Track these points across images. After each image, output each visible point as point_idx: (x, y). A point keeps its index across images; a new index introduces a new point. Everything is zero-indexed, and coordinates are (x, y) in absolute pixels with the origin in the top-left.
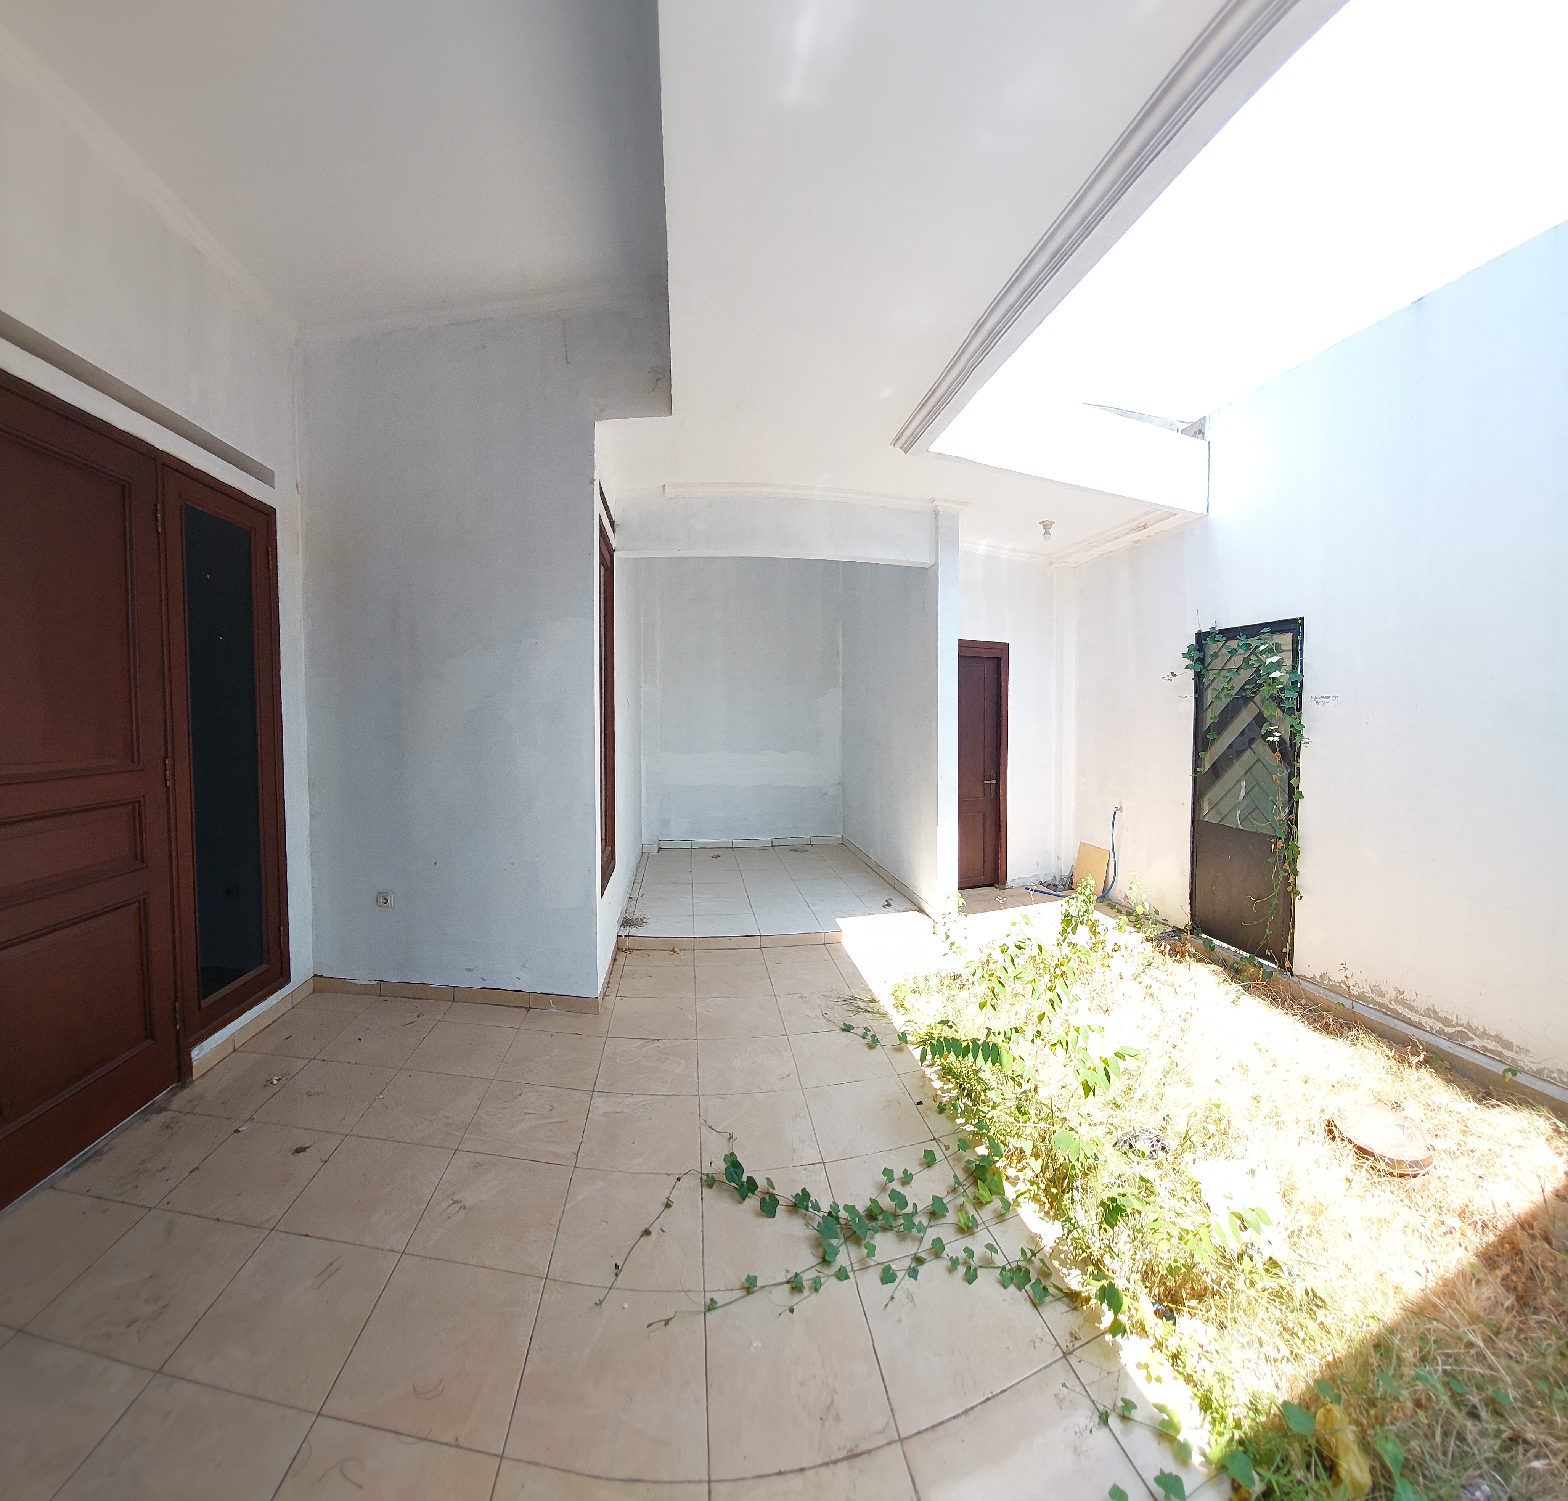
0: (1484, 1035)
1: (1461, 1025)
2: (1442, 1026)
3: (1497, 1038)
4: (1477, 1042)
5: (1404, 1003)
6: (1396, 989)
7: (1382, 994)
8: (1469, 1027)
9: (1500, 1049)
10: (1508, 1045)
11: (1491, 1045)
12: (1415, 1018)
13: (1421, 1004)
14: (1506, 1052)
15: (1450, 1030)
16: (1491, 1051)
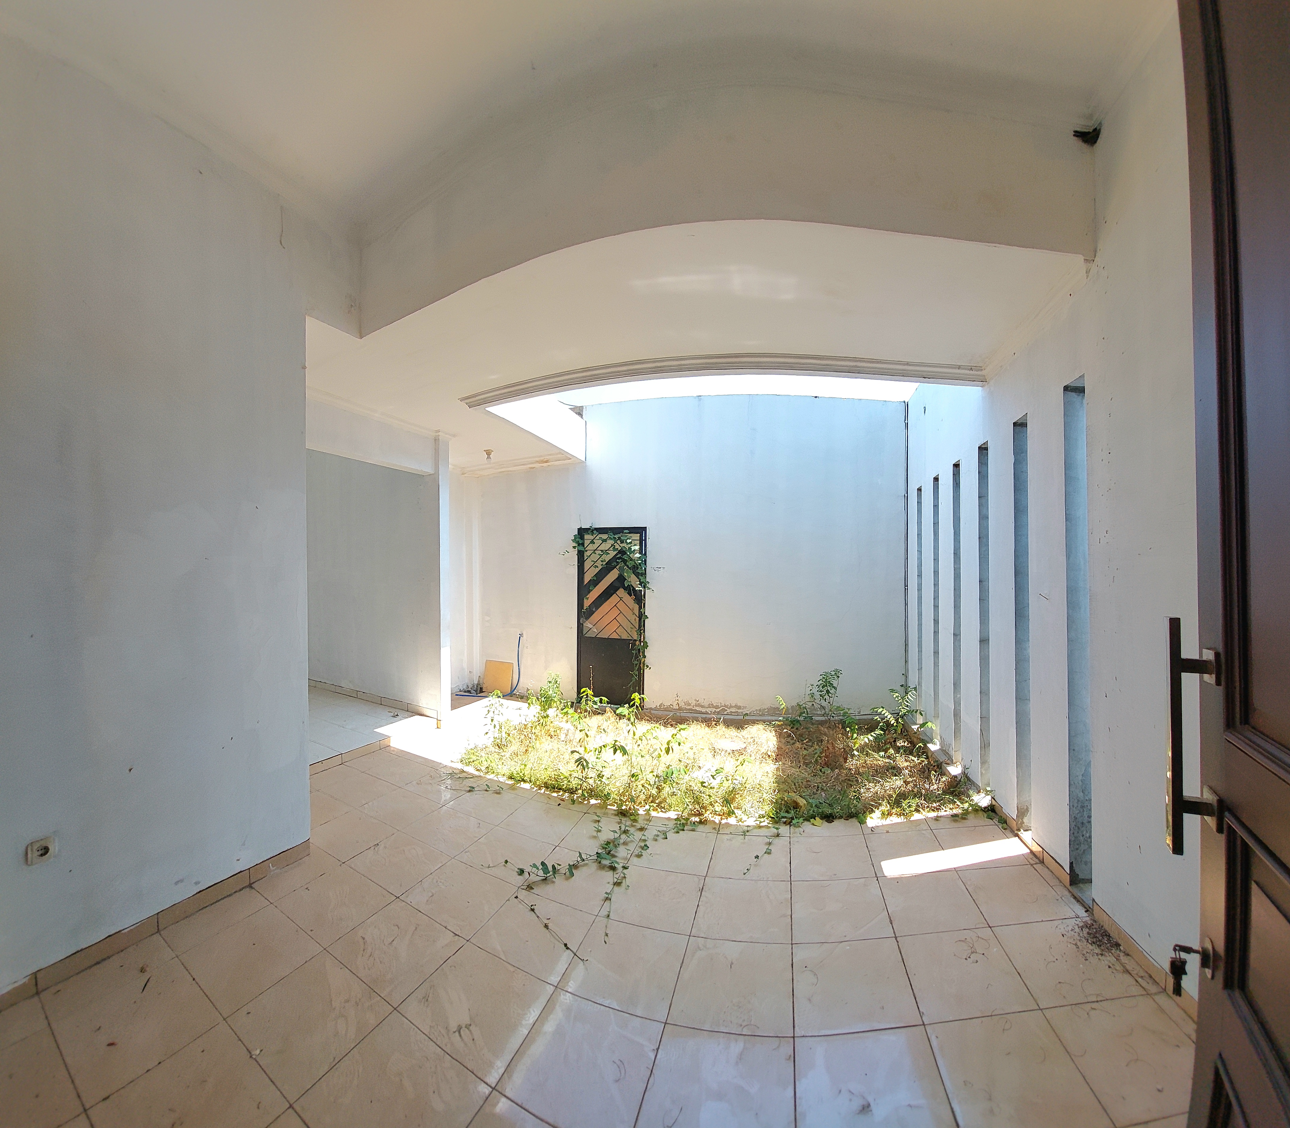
0: (731, 707)
1: (723, 706)
2: (715, 709)
3: (736, 706)
4: (729, 711)
5: (699, 705)
6: (695, 700)
7: (689, 705)
8: (725, 706)
9: (737, 710)
10: (739, 708)
11: (733, 710)
12: (704, 710)
13: (706, 704)
14: (739, 711)
15: (718, 710)
16: (734, 713)
